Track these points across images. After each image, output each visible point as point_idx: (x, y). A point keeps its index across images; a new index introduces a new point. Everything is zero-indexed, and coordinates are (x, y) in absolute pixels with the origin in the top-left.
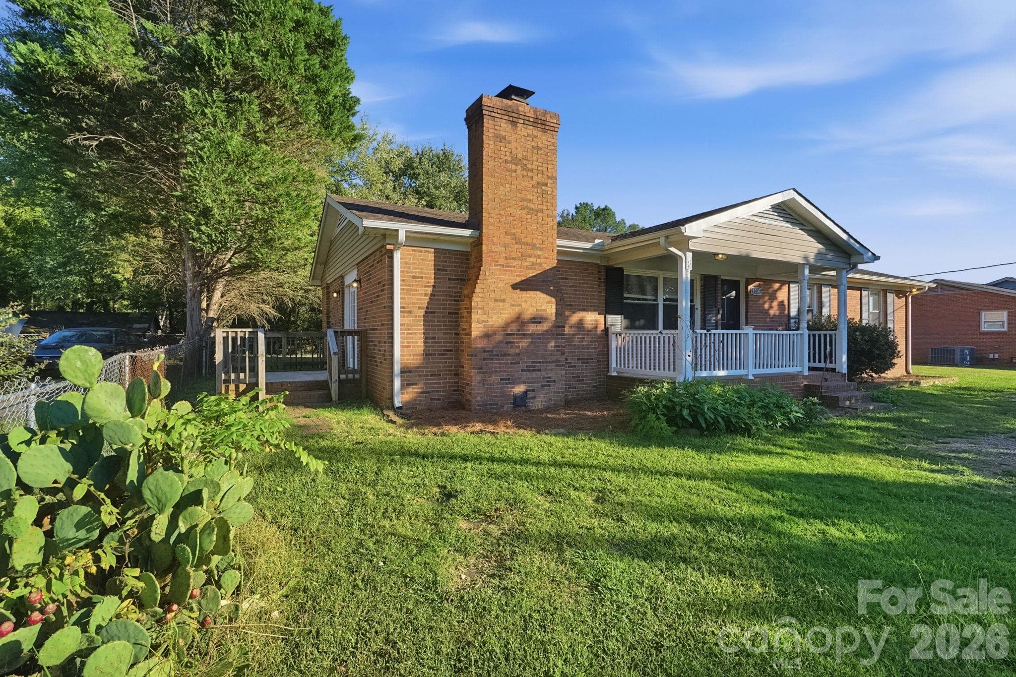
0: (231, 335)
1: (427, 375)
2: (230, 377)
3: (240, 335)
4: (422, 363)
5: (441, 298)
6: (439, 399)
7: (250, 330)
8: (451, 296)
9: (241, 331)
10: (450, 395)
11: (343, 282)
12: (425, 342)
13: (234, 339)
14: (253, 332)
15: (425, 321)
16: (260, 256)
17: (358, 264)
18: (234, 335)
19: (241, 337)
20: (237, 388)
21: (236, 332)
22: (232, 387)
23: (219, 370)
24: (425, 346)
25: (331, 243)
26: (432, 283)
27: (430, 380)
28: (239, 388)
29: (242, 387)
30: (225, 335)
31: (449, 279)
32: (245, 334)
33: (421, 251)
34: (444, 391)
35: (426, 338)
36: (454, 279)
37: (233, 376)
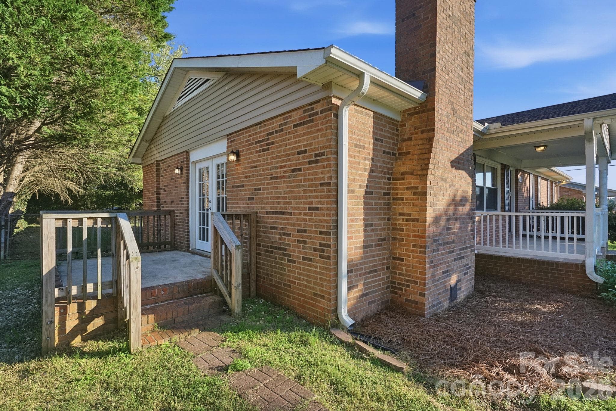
0: (71, 224)
1: (365, 274)
2: (69, 292)
3: (87, 224)
4: (362, 258)
5: (378, 175)
6: (375, 301)
7: (106, 215)
8: (385, 173)
9: (90, 218)
10: (382, 294)
11: (188, 158)
12: (365, 231)
13: (77, 231)
14: (110, 218)
15: (365, 204)
16: (78, 126)
17: (228, 135)
18: (76, 224)
19: (89, 229)
20: (81, 308)
21: (81, 220)
22: (73, 308)
23: (48, 284)
24: (365, 236)
25: (164, 119)
26: (371, 156)
27: (369, 278)
28: (84, 308)
29: (90, 305)
30: (60, 224)
31: (385, 152)
32: (96, 222)
33: (362, 113)
34: (380, 290)
35: (366, 226)
36: (389, 153)
37: (74, 290)
